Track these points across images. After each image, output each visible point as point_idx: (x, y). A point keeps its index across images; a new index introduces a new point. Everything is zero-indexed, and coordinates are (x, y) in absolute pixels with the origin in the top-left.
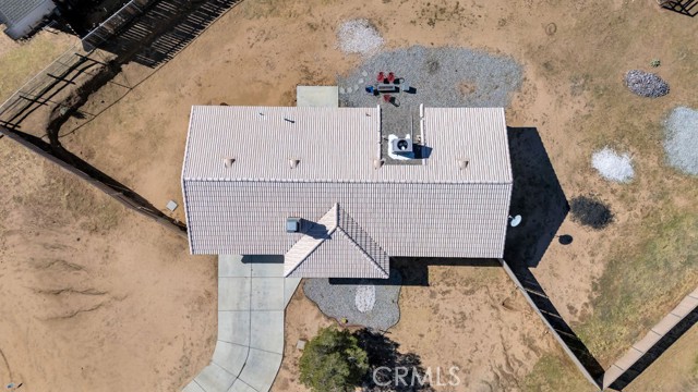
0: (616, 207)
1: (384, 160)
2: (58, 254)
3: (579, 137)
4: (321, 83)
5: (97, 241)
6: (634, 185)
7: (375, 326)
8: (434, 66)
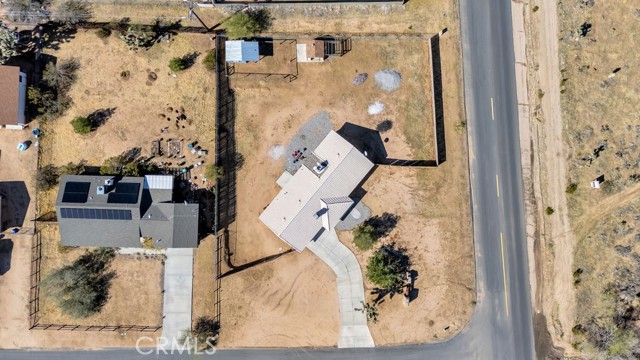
0: (389, 118)
1: (319, 176)
2: (267, 295)
3: (359, 112)
4: (280, 174)
5: (273, 280)
6: (387, 107)
7: (366, 217)
8: (303, 137)
